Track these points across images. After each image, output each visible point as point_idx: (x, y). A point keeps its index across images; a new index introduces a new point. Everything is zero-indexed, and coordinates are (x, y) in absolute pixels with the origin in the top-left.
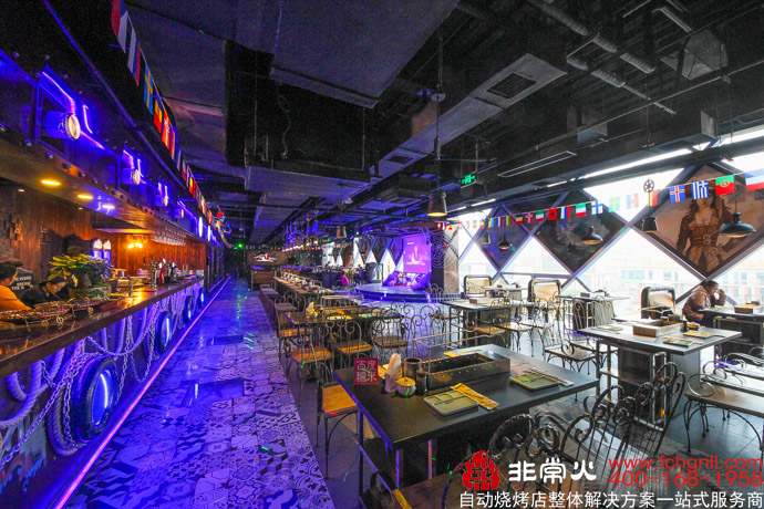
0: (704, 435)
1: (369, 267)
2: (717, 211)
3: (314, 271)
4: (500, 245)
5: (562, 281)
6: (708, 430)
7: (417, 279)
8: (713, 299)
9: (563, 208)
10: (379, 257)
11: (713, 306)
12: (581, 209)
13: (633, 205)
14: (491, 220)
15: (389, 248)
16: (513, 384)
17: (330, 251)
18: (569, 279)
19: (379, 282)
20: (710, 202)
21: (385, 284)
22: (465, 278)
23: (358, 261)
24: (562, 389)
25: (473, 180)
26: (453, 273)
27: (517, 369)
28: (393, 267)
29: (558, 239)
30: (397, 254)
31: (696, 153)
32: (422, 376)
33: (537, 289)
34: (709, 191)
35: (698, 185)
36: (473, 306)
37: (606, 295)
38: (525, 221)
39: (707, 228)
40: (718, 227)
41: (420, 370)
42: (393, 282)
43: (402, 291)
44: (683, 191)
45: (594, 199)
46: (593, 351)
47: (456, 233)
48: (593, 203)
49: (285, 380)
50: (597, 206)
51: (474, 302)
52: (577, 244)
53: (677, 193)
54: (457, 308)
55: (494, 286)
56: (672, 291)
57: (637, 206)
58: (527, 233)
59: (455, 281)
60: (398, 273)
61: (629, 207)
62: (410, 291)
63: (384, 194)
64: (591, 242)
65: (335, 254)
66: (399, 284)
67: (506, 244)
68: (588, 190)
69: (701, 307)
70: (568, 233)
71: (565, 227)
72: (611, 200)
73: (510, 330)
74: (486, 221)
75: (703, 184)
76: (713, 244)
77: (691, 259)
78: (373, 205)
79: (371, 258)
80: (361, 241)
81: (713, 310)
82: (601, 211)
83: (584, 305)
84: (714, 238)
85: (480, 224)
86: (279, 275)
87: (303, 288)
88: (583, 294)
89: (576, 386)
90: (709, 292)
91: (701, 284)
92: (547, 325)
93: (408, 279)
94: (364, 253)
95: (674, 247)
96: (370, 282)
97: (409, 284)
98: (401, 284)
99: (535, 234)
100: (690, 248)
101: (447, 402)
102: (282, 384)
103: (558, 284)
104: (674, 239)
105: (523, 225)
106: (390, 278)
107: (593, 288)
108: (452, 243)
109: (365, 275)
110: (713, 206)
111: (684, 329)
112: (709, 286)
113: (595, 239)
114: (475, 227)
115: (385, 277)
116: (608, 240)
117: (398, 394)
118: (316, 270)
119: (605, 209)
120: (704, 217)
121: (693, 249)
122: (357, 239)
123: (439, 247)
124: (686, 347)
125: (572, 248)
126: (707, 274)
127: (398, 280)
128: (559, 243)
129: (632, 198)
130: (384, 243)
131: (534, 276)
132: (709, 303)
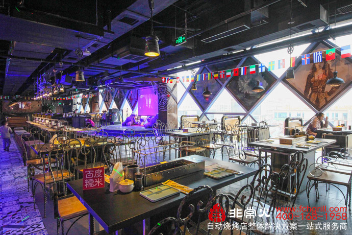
0: (317, 201)
1: (112, 112)
2: (326, 71)
3: (64, 116)
4: (204, 93)
5: (241, 117)
6: (319, 198)
7: (148, 120)
8: (322, 123)
9: (242, 68)
10: (119, 105)
11: (322, 128)
12: (252, 69)
13: (281, 66)
14: (198, 76)
15: (127, 98)
16: (206, 176)
17: (79, 100)
18: (245, 115)
19: (120, 123)
20: (322, 65)
21: (125, 124)
22: (181, 117)
23: (102, 108)
24: (236, 176)
25: (183, 41)
26: (174, 115)
27: (209, 167)
28: (130, 112)
29: (240, 89)
30: (134, 102)
31: (315, 34)
32: (139, 176)
33: (226, 122)
34: (322, 59)
35: (317, 54)
36: (185, 134)
37: (266, 124)
38: (219, 77)
39: (320, 81)
40: (326, 81)
41: (138, 173)
42: (130, 123)
43: (137, 128)
44: (309, 58)
45: (260, 63)
46: (257, 157)
47: (175, 86)
48: (260, 65)
49: (32, 199)
50: (262, 67)
51: (186, 131)
52: (251, 93)
53: (306, 59)
54: (175, 135)
55: (200, 122)
56: (301, 120)
57: (284, 67)
58: (221, 86)
59: (175, 120)
60: (134, 116)
61: (279, 68)
62: (143, 129)
63: (119, 51)
64: (258, 91)
65: (83, 103)
66: (135, 124)
67: (208, 92)
68: (257, 57)
69: (316, 129)
70: (245, 85)
71: (244, 82)
72: (270, 63)
73: (209, 149)
74: (196, 77)
75: (319, 54)
76: (323, 91)
77: (312, 101)
78: (110, 60)
79: (114, 105)
80: (105, 92)
81: (321, 130)
82: (264, 70)
83: (253, 131)
84: (324, 88)
85: (191, 79)
86: (32, 120)
87: (52, 127)
88: (253, 124)
89: (246, 173)
90: (320, 119)
91: (316, 115)
92: (232, 144)
93: (142, 120)
94: (107, 101)
95: (303, 93)
96: (112, 123)
97: (142, 124)
98: (137, 124)
99: (226, 86)
100: (311, 94)
101: (157, 193)
102: (30, 203)
103: (239, 119)
104: (302, 89)
105: (217, 79)
106: (128, 120)
107: (259, 121)
108: (173, 93)
109: (108, 118)
110: (324, 68)
111: (307, 140)
112: (319, 116)
113: (260, 88)
114: (188, 81)
115: (125, 119)
116: (268, 89)
117: (119, 192)
118: (66, 115)
119: (266, 69)
120: (319, 75)
121: (313, 95)
122: (101, 91)
123: (163, 96)
124: (308, 148)
125: (247, 95)
126: (319, 109)
127: (134, 121)
128: (240, 92)
129: (281, 62)
130: (123, 94)
131: (225, 114)
132: (320, 126)
